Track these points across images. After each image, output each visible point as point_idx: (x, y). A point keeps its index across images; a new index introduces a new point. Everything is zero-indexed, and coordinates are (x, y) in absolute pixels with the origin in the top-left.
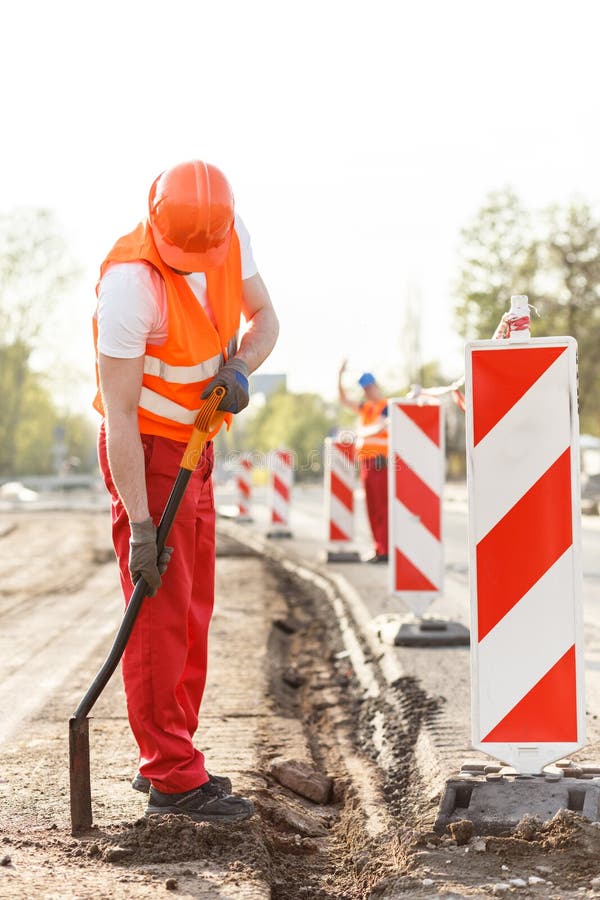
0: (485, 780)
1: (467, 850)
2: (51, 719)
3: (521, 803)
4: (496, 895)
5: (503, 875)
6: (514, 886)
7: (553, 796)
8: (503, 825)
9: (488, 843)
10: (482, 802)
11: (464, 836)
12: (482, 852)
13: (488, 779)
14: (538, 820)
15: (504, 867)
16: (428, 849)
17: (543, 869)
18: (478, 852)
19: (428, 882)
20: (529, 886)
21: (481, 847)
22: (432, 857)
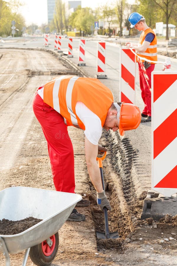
0: (155, 200)
1: (151, 227)
2: (25, 155)
3: (166, 209)
4: (160, 244)
5: (162, 236)
6: (165, 241)
7: (175, 206)
8: (161, 216)
9: (158, 225)
10: (155, 208)
11: (151, 223)
12: (156, 228)
13: (156, 200)
14: (171, 216)
15: (162, 233)
16: (140, 227)
17: (173, 234)
18: (155, 228)
19: (141, 239)
20: (170, 240)
21: (155, 226)
22: (141, 230)
